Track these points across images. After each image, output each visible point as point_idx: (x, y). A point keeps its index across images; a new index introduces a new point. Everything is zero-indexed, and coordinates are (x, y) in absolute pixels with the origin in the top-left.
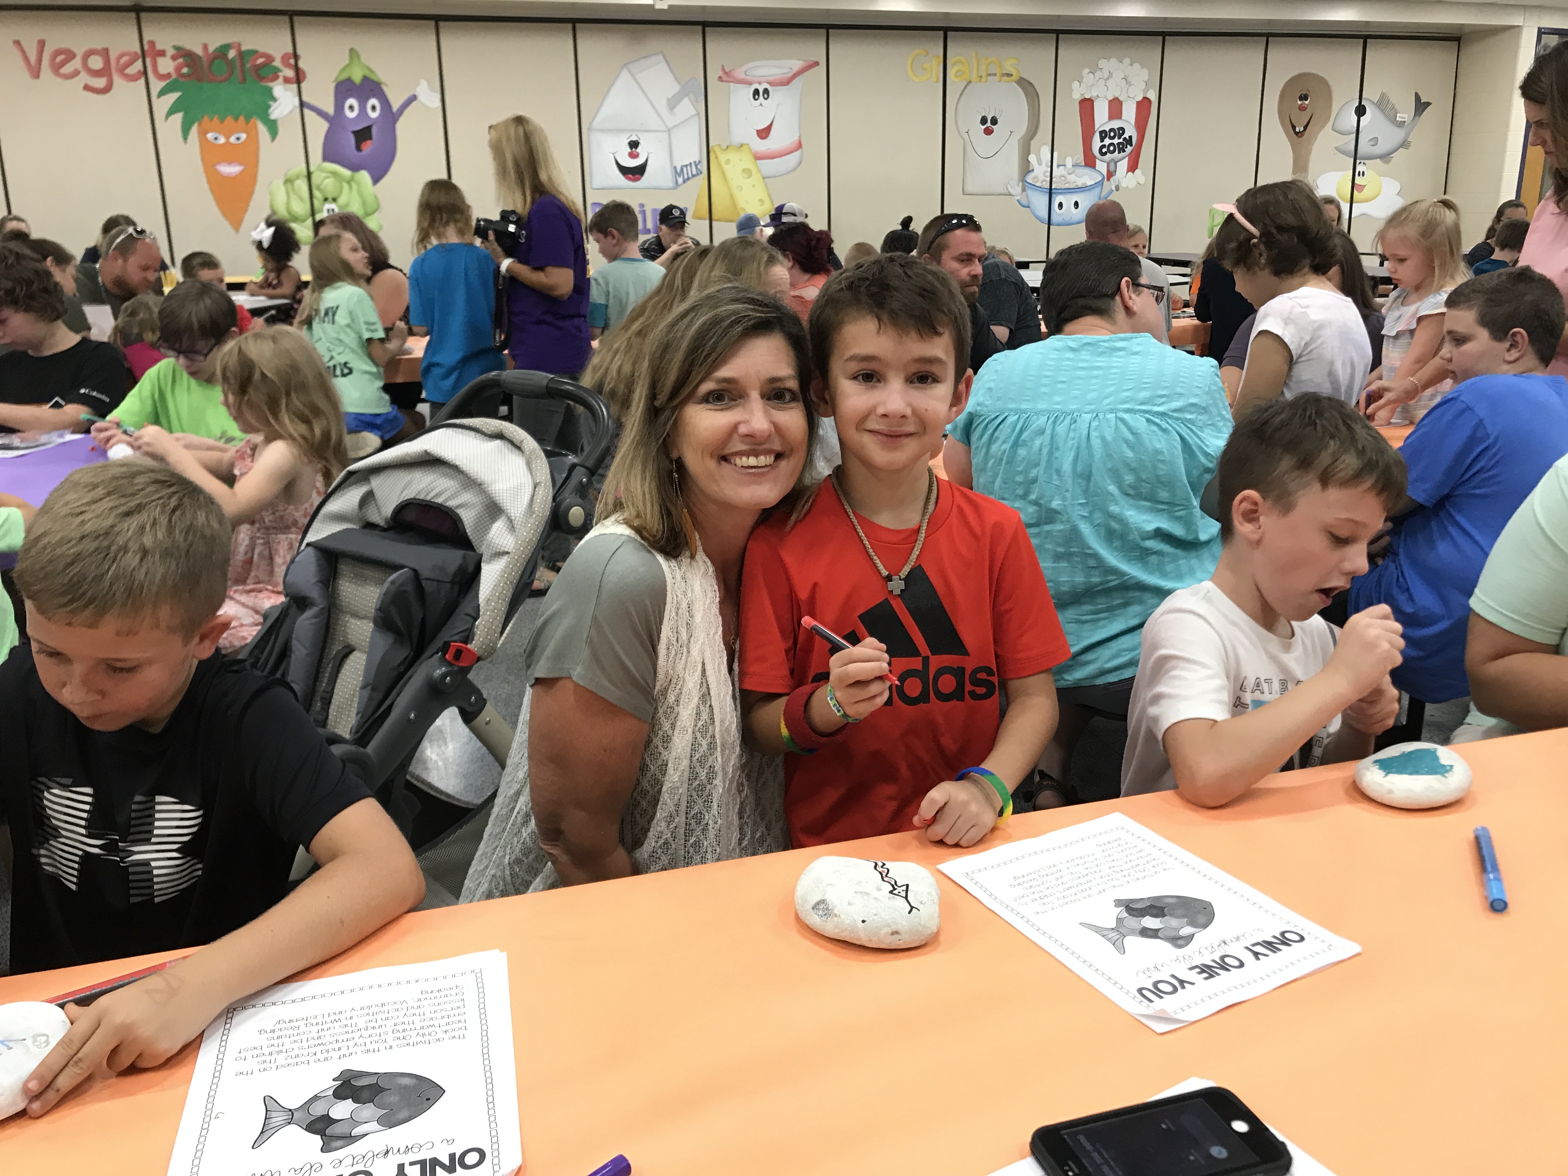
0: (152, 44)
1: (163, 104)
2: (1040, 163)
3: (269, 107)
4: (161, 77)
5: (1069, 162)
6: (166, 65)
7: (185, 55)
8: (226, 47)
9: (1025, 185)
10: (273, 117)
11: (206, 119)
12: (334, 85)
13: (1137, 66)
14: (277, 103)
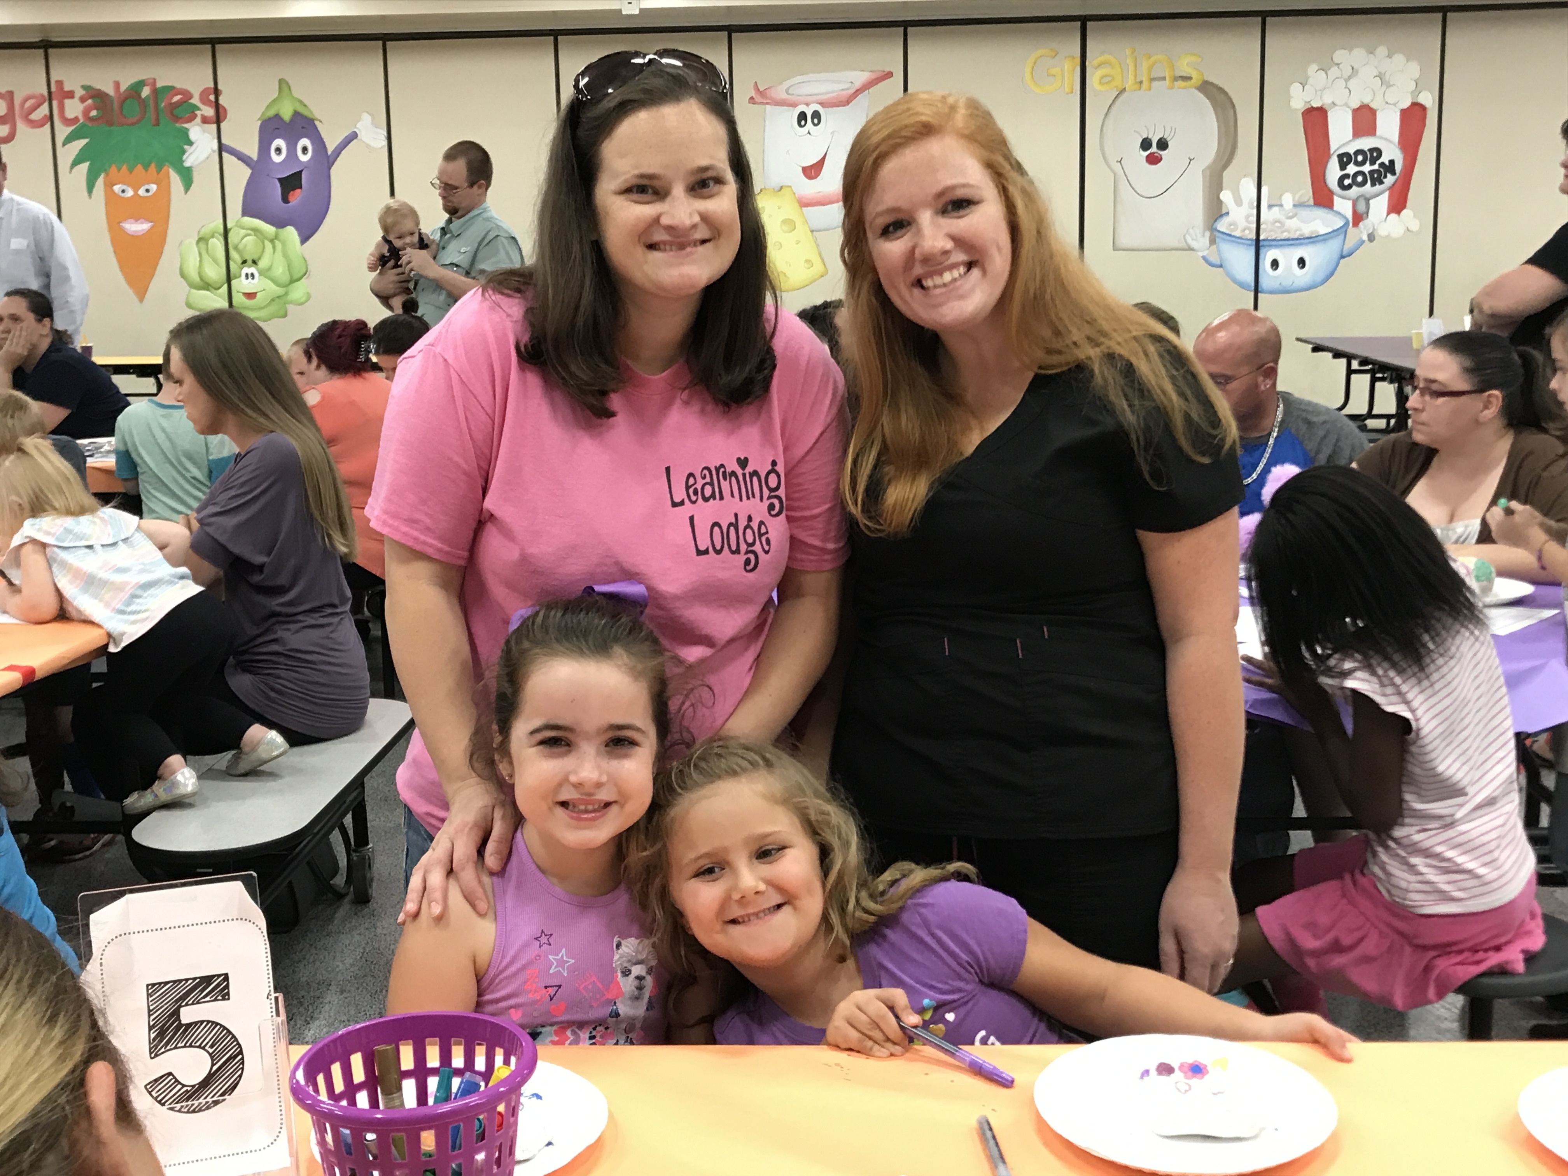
0: (60, 83)
1: (68, 153)
2: (1239, 202)
3: (184, 152)
4: (67, 122)
5: (1288, 200)
6: (74, 108)
7: (95, 95)
8: (141, 84)
9: (1214, 236)
10: (187, 164)
11: (114, 169)
12: (259, 122)
13: (1399, 59)
14: (194, 146)
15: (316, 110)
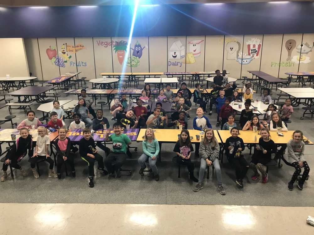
0: (113, 41)
1: (113, 48)
2: (240, 55)
5: (246, 55)
6: (114, 44)
7: (117, 42)
8: (122, 41)
9: (238, 58)
10: (126, 50)
11: (118, 50)
12: (134, 46)
13: (258, 39)
14: (127, 48)
15: (141, 44)
